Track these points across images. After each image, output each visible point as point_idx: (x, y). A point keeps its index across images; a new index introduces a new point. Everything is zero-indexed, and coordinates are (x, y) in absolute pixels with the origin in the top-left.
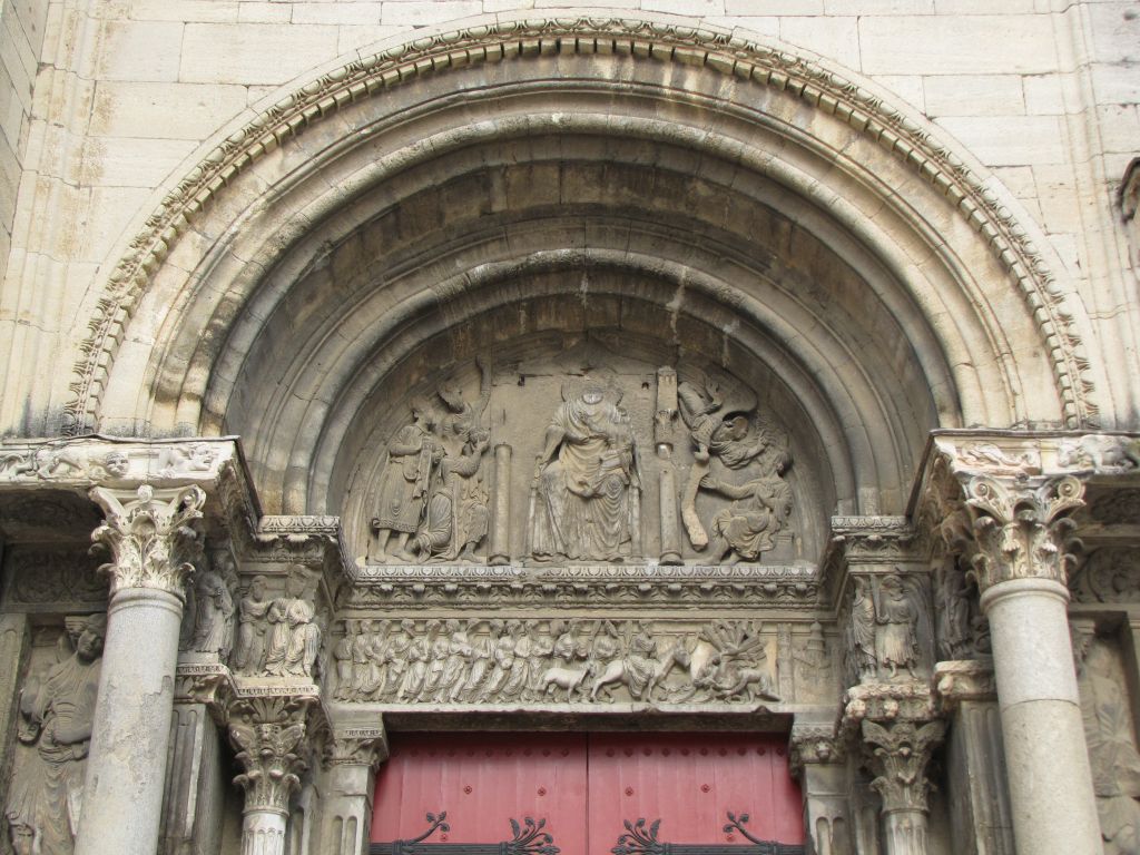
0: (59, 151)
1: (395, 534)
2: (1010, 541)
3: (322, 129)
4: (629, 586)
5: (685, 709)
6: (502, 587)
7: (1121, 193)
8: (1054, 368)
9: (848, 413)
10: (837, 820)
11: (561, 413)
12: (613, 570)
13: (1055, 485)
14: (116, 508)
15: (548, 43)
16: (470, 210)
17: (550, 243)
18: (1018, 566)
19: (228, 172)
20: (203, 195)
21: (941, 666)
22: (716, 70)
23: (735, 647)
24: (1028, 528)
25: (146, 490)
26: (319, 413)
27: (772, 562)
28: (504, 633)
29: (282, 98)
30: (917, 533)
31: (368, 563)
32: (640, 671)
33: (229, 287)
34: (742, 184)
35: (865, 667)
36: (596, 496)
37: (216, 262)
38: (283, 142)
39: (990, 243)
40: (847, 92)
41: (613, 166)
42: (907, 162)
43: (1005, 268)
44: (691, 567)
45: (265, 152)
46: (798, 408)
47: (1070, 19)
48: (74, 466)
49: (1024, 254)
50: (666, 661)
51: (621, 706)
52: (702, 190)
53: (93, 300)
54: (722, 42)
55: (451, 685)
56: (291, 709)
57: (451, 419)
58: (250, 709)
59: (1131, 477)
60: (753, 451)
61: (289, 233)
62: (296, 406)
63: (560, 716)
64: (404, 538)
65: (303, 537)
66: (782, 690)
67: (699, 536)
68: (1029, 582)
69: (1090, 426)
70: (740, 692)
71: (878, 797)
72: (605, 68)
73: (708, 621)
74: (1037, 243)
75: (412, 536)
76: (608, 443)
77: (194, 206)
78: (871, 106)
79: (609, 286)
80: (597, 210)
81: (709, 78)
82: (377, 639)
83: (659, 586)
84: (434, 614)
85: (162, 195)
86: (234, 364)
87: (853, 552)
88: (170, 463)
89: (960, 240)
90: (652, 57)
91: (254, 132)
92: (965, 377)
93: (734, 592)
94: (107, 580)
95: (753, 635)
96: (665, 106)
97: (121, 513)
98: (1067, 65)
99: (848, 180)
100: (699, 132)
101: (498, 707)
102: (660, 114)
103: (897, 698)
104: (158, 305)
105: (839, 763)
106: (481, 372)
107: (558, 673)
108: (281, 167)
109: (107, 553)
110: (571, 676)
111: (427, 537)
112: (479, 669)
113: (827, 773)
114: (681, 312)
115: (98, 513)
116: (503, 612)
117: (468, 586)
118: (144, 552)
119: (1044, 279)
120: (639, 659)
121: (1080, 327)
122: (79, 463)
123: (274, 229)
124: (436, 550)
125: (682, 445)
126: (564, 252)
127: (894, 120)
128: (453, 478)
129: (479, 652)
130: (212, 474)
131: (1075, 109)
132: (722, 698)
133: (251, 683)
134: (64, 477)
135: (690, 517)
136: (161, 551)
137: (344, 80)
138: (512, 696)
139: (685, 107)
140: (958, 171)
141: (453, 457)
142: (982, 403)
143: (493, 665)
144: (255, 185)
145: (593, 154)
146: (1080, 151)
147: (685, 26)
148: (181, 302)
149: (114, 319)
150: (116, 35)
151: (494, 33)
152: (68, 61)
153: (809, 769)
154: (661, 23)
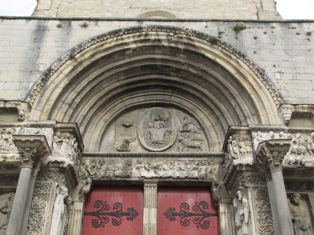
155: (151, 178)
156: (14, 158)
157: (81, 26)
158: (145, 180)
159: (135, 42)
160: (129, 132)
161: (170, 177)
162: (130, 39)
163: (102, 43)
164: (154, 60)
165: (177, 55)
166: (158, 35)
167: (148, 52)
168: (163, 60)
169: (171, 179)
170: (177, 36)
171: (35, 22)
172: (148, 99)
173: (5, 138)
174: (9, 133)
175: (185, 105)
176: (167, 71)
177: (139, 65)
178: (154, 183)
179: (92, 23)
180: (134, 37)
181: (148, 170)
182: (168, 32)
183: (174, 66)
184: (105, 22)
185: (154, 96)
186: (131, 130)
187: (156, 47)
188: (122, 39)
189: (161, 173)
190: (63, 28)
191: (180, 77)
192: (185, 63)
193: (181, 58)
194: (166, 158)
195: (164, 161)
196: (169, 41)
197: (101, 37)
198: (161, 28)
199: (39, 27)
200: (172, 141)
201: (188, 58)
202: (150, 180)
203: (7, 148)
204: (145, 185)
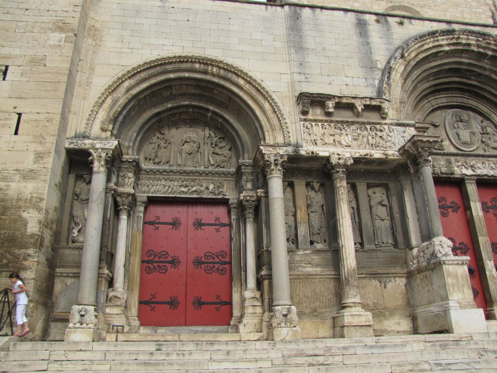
0: (83, 78)
1: (150, 160)
2: (273, 167)
3: (138, 75)
4: (198, 172)
5: (208, 197)
6: (172, 171)
7: (298, 99)
8: (283, 133)
9: (243, 139)
10: (237, 219)
11: (185, 136)
12: (194, 169)
13: (282, 156)
14: (94, 154)
15: (186, 60)
16: (168, 93)
17: (184, 101)
18: (274, 172)
19: (118, 84)
20: (113, 88)
21: (258, 190)
22: (220, 68)
23: (218, 185)
24: (276, 165)
25: (100, 150)
26: (135, 134)
27: (226, 168)
28: (172, 180)
29: (130, 69)
30: (255, 164)
31: (144, 165)
32: (199, 189)
33: (117, 108)
34: (224, 91)
35: (244, 190)
36: (191, 153)
37: (115, 102)
38: (130, 78)
39: (272, 107)
40: (246, 74)
41: (198, 86)
42: (257, 89)
43: (275, 112)
44: (210, 169)
45: (126, 80)
46: (233, 137)
47: (290, 63)
48: (85, 144)
49: (279, 110)
50: (204, 187)
51: (195, 196)
52: (216, 92)
53: (89, 110)
54: (221, 62)
55: (161, 191)
56: (129, 195)
57: (162, 136)
58: (121, 195)
59: (296, 155)
60: (224, 145)
61: (130, 97)
62: (130, 133)
63: (183, 198)
64: (152, 160)
65: (131, 160)
66: (227, 194)
67: (212, 162)
68: (276, 175)
69: (289, 145)
70: (219, 194)
71: (245, 215)
72: (197, 66)
73: (213, 180)
74: (281, 108)
75: (154, 160)
76: (194, 143)
77: (111, 90)
78: (251, 77)
79: (196, 110)
80: (194, 94)
81: (218, 69)
82: (146, 181)
83: (204, 172)
84: (158, 176)
85: (104, 88)
86: (118, 124)
87: (243, 167)
88: (105, 145)
89: (267, 106)
90: (207, 64)
91: (124, 75)
92: (266, 133)
93: (219, 174)
94: (92, 168)
95: (222, 183)
96: (209, 74)
97: (95, 155)
98: (289, 72)
99: (245, 92)
100: (216, 80)
101: (170, 195)
102: (208, 76)
103: (250, 196)
104: (102, 111)
105: (238, 208)
106: (169, 126)
107: (183, 189)
108: (129, 83)
109: (92, 162)
110: (185, 190)
111: (157, 160)
112: (167, 188)
113: (235, 210)
114: (211, 116)
115: (90, 154)
116: (172, 177)
117: (165, 171)
118: (99, 163)
119: (282, 115)
120: (199, 187)
121: (289, 125)
122: (87, 144)
123: (127, 96)
124: (158, 163)
125: (209, 143)
126: (187, 103)
127: (255, 81)
128: (162, 148)
129: (167, 184)
130: (113, 147)
131: (290, 81)
132: (215, 195)
133: (121, 190)
134: (83, 147)
135: (211, 158)
136: (103, 163)
137: (143, 65)
138: (173, 193)
139: (213, 75)
140: (267, 92)
141: (162, 144)
142: (269, 140)
143: (169, 187)
144: (123, 87)
145: (194, 83)
146: (290, 90)
147: (214, 58)
148: (107, 111)
149: (94, 114)
150: (96, 54)
151: (175, 57)
152: (86, 59)
153: (232, 209)
154: (209, 57)
155: (471, 176)
156: (394, 156)
157: (397, 23)
158: (466, 177)
159: (448, 45)
160: (439, 131)
161: (486, 175)
162: (444, 41)
163: (422, 43)
164: (461, 63)
165: (482, 60)
166: (468, 39)
167: (457, 55)
168: (469, 64)
169: (486, 177)
170: (486, 41)
171: (353, 14)
172: (449, 100)
173: (380, 135)
174: (381, 131)
175: (481, 108)
176: (468, 75)
177: (447, 67)
178: (473, 180)
179: (406, 21)
180: (447, 39)
181: (467, 168)
182: (477, 37)
183: (478, 71)
184: (417, 21)
185: (454, 98)
186: (440, 130)
187: (466, 51)
188: (438, 41)
189: (479, 172)
190: (382, 23)
191: (479, 82)
192: (489, 69)
193: (486, 64)
194: (478, 158)
195: (477, 161)
196: (478, 46)
197: (422, 37)
198: (472, 33)
199: (359, 20)
200: (477, 142)
201: (491, 65)
202: (470, 177)
203: (384, 146)
204: (466, 181)
